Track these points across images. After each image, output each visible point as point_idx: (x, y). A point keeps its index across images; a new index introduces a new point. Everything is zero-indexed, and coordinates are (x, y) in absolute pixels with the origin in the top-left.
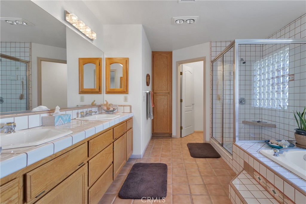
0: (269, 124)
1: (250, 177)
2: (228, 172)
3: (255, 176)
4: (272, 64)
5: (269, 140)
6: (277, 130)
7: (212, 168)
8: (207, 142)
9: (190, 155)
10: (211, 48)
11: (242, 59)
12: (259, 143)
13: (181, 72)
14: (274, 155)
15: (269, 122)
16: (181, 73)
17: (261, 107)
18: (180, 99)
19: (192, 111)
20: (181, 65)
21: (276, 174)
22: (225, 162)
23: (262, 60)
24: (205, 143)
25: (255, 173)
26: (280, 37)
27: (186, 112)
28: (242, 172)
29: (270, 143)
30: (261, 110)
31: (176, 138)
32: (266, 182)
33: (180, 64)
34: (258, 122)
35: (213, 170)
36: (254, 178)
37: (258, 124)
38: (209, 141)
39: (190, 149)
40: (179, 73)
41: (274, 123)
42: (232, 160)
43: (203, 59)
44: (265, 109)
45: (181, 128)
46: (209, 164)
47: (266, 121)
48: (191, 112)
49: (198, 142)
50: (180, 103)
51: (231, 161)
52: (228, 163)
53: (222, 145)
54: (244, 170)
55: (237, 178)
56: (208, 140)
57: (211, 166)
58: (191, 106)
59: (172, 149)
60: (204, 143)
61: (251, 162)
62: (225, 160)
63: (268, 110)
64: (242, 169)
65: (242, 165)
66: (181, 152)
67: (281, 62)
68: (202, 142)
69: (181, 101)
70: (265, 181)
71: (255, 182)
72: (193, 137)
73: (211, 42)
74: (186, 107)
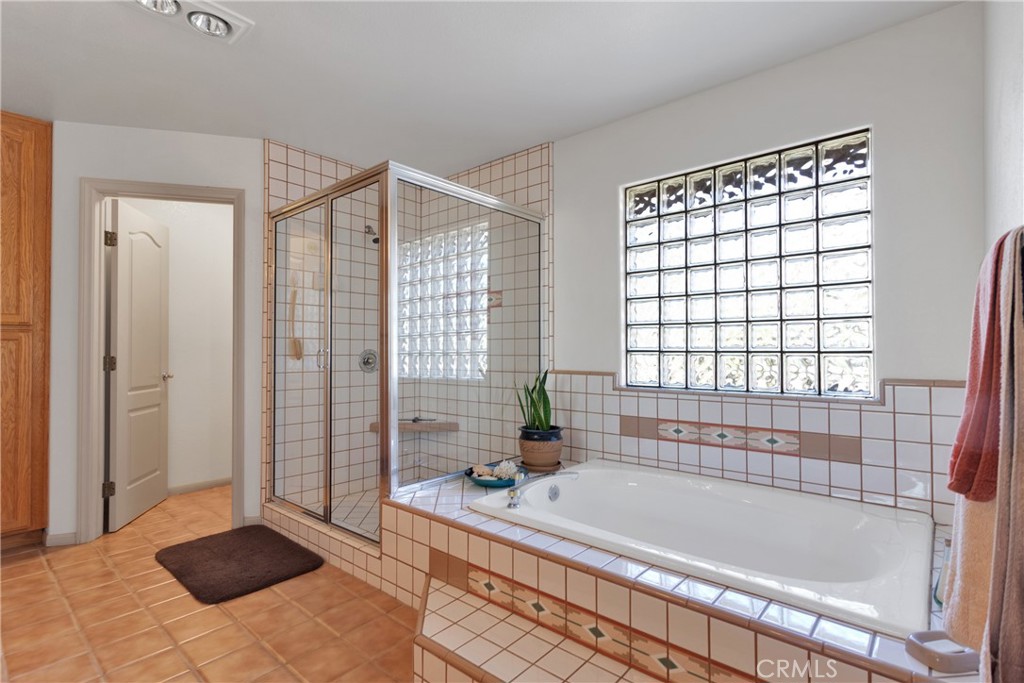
0: (440, 424)
1: (458, 593)
2: (373, 605)
3: (471, 583)
4: (444, 257)
5: (471, 469)
6: (462, 435)
7: (312, 615)
8: (247, 524)
9: (191, 599)
10: (266, 165)
11: (369, 227)
12: (446, 482)
13: (106, 233)
14: (509, 506)
15: (442, 419)
16: (111, 239)
17: (417, 376)
18: (103, 354)
19: (159, 405)
20: (108, 200)
21: (542, 558)
22: (345, 574)
23: (418, 242)
24: (242, 526)
25: (472, 574)
26: (478, 187)
27: (132, 415)
28: (429, 585)
29: (475, 475)
30: (417, 385)
31: (75, 545)
32: (513, 591)
33: (105, 193)
34: (414, 421)
35: (319, 620)
36: (468, 592)
37: (416, 426)
38: (258, 514)
39: (180, 576)
40: (98, 239)
41: (451, 419)
42: (380, 558)
43: (232, 197)
44: (428, 382)
45: (108, 489)
46: (294, 603)
47: (432, 416)
48: (156, 409)
49: (206, 532)
50: (102, 373)
51: (374, 565)
52: (360, 575)
53: (326, 518)
54: (432, 579)
55: (427, 612)
56: (252, 511)
57: (302, 608)
58: (156, 386)
59: (71, 605)
60: (236, 527)
61: (458, 546)
62: (346, 568)
63: (438, 383)
64: (421, 578)
65: (424, 564)
66: (138, 601)
67: (467, 257)
68: (226, 527)
69: (110, 363)
70: (509, 586)
71: (480, 603)
72: (173, 516)
73: (267, 141)
74: (132, 389)
